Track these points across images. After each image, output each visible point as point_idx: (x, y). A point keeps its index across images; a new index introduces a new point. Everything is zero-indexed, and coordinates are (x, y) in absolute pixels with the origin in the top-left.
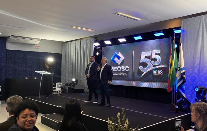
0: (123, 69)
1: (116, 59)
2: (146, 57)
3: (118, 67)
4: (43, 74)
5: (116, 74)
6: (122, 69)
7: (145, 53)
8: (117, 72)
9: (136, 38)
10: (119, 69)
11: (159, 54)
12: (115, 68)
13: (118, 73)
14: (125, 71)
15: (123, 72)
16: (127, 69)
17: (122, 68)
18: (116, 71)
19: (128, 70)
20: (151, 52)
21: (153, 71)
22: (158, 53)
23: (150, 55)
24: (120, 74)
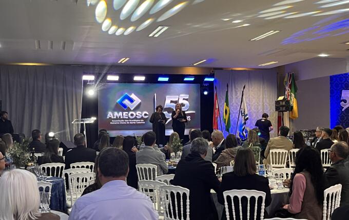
0: (139, 115)
2: (172, 102)
3: (131, 113)
5: (126, 122)
6: (136, 115)
8: (129, 119)
10: (132, 115)
11: (187, 100)
12: (124, 114)
13: (130, 121)
14: (142, 118)
15: (139, 119)
16: (145, 115)
18: (127, 118)
20: (178, 96)
22: (186, 98)
23: (177, 100)
24: (133, 122)
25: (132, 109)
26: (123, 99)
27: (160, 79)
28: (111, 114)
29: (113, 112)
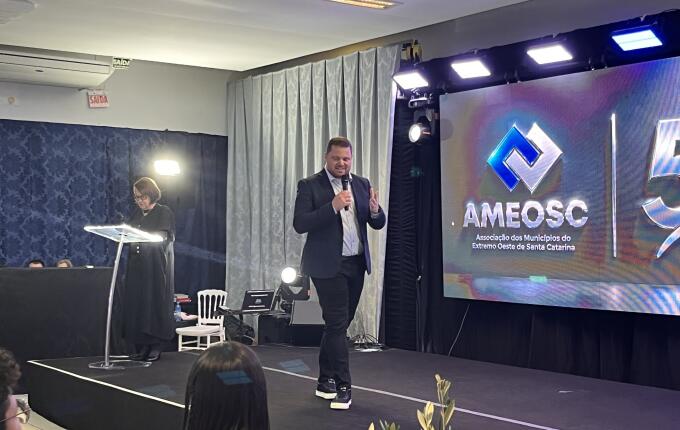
0: (556, 214)
1: (515, 160)
3: (530, 204)
4: (123, 240)
5: (516, 243)
6: (547, 215)
7: (669, 124)
8: (524, 229)
9: (628, 42)
12: (509, 211)
13: (527, 237)
14: (566, 227)
15: (556, 231)
16: (577, 212)
17: (550, 211)
18: (517, 225)
19: (580, 222)
24: (535, 243)
25: (532, 189)
26: (505, 152)
28: (475, 213)
29: (478, 203)
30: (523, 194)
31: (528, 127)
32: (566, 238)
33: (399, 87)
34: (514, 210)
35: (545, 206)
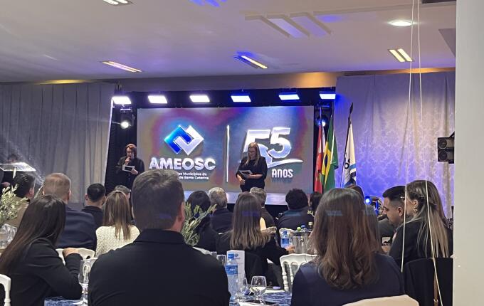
0: (200, 164)
3: (186, 160)
6: (195, 165)
8: (183, 170)
10: (188, 164)
11: (286, 137)
12: (176, 163)
13: (185, 174)
14: (204, 170)
15: (199, 171)
16: (210, 164)
17: (197, 163)
18: (180, 168)
19: (211, 168)
20: (269, 131)
21: (273, 170)
22: (285, 134)
23: (268, 137)
24: (189, 176)
25: (188, 154)
26: (175, 137)
27: (236, 99)
28: (156, 163)
29: (158, 158)
30: (183, 155)
31: (187, 127)
32: (204, 174)
33: (114, 104)
34: (178, 162)
35: (194, 161)
